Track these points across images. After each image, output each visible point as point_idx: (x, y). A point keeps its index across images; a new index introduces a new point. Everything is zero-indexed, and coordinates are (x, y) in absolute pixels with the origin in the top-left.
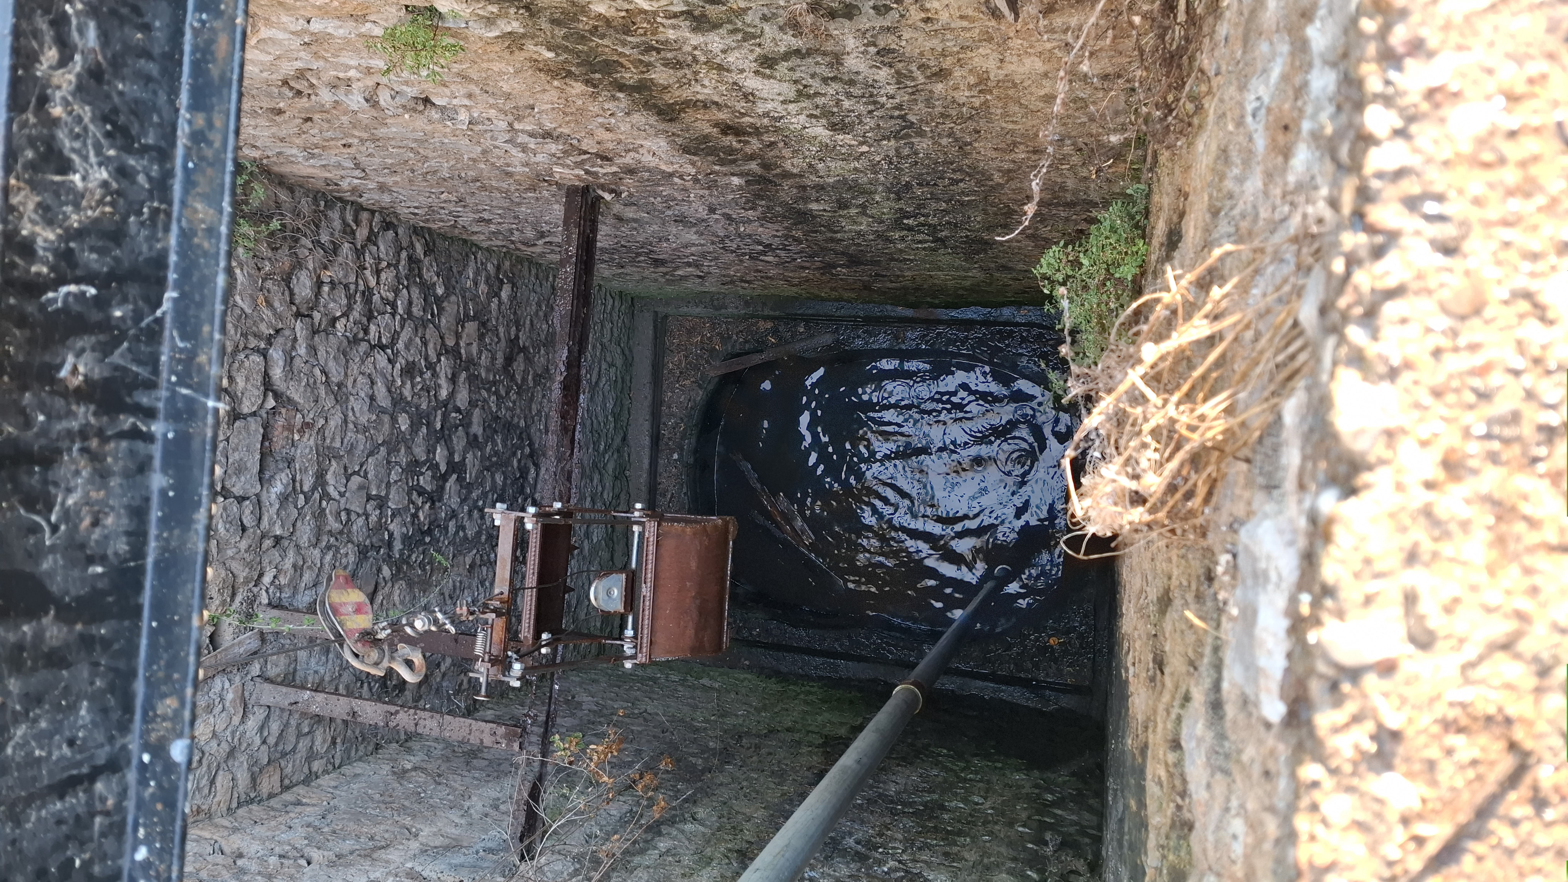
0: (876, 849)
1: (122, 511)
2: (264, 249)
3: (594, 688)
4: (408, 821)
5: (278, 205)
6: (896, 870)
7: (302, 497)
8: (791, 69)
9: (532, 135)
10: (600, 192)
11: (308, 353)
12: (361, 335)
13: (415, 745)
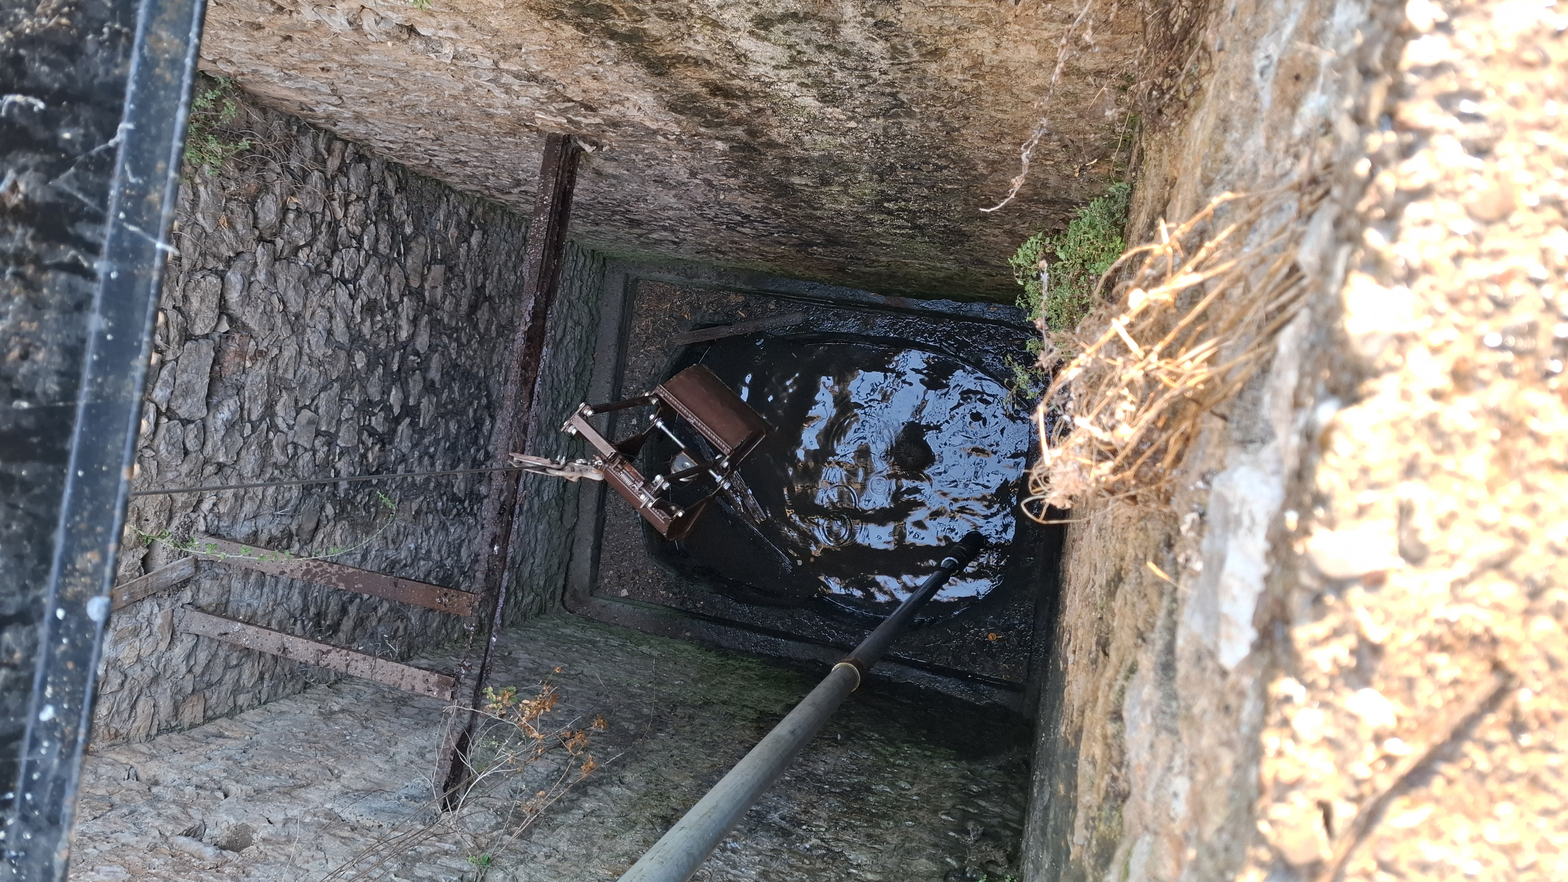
0: (800, 825)
1: (55, 348)
2: (230, 167)
3: (531, 646)
4: (331, 762)
5: (249, 124)
6: (819, 847)
7: (248, 425)
8: (786, 33)
9: (517, 76)
10: (581, 143)
11: (267, 280)
12: (324, 267)
13: (345, 687)
